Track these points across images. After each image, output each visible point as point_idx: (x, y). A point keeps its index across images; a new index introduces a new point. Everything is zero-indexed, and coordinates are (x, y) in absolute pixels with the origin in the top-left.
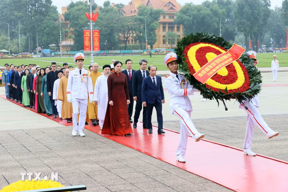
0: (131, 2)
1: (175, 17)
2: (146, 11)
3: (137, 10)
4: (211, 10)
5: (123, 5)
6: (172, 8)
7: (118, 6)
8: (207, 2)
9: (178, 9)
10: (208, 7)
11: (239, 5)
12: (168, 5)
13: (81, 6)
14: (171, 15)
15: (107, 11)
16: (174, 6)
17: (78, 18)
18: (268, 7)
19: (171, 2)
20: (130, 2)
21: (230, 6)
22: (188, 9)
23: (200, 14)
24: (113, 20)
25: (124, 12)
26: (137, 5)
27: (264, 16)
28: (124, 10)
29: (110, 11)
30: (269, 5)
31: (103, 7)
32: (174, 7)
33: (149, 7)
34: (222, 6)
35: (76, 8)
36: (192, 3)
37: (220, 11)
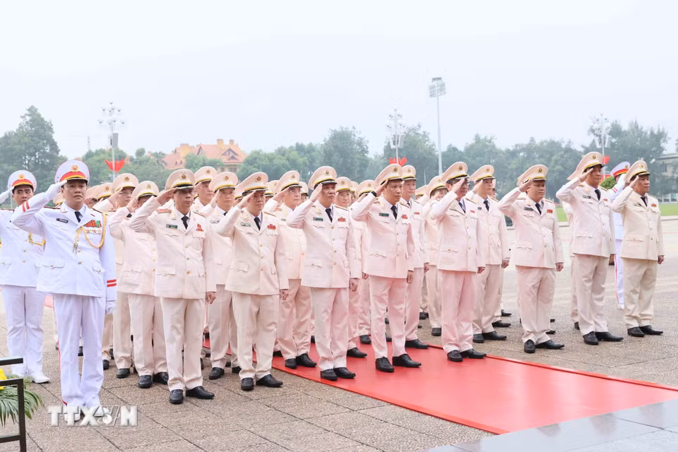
0: (176, 150)
1: (238, 170)
2: (196, 161)
3: (184, 161)
4: (288, 159)
5: (163, 154)
6: (233, 158)
7: (156, 155)
8: (282, 148)
9: (241, 159)
10: (283, 155)
11: (325, 151)
12: (227, 153)
13: (102, 156)
14: (232, 167)
15: (141, 163)
16: (235, 154)
17: (99, 173)
18: (366, 155)
19: (233, 149)
20: (174, 149)
21: (313, 154)
22: (255, 159)
23: (273, 165)
24: (149, 174)
25: (166, 164)
26: (183, 154)
27: (360, 166)
28: (165, 160)
29: (145, 162)
30: (367, 152)
31: (135, 157)
32: (236, 156)
33: (200, 156)
34: (302, 154)
35: (96, 158)
36: (261, 151)
37: (300, 160)
